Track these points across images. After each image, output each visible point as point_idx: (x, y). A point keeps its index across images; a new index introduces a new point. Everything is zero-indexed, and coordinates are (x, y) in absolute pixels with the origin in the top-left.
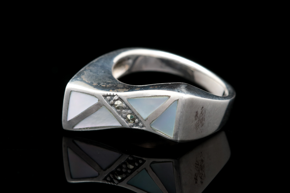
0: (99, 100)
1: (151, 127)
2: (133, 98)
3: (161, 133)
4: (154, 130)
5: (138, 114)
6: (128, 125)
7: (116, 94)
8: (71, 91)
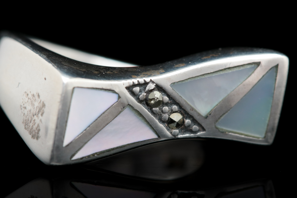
0: (119, 97)
1: (217, 128)
2: (183, 81)
4: (223, 132)
5: (193, 109)
6: (171, 133)
7: (151, 80)
8: (74, 88)
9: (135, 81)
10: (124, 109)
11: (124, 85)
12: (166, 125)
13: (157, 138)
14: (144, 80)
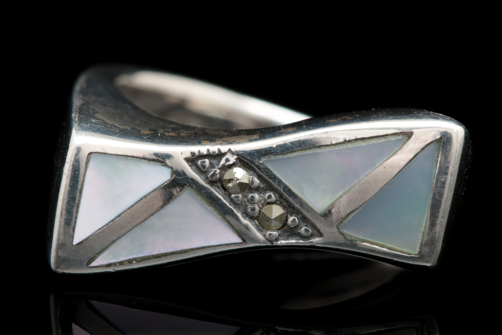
0: (173, 174)
1: (342, 234)
3: (377, 244)
4: (351, 241)
6: (265, 236)
7: (230, 150)
8: (90, 153)
9: (203, 149)
10: (182, 192)
11: (182, 154)
12: (255, 223)
13: (240, 243)
14: (219, 149)
